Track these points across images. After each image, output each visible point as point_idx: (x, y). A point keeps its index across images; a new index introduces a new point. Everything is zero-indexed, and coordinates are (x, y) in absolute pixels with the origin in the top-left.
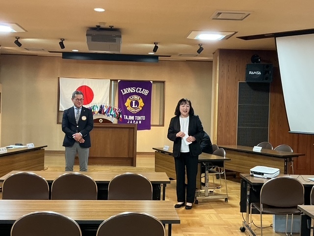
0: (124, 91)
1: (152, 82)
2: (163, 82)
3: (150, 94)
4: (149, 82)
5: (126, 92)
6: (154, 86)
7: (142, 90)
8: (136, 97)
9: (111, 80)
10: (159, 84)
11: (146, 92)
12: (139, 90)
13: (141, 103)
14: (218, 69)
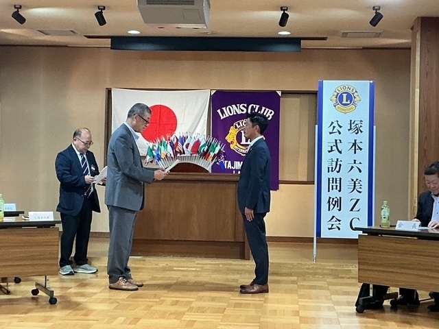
0: (223, 112)
1: (279, 93)
4: (275, 92)
7: (260, 109)
11: (269, 113)
12: (253, 109)
14: (418, 59)
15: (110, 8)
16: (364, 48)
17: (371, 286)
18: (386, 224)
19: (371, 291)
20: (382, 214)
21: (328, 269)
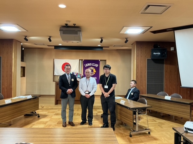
0: (86, 65)
1: (100, 60)
2: (105, 60)
3: (99, 66)
4: (98, 61)
5: (87, 66)
6: (101, 63)
7: (95, 64)
8: (92, 68)
9: (80, 60)
10: (103, 62)
11: (97, 65)
12: (93, 64)
13: (95, 71)
15: (52, 37)
16: (117, 50)
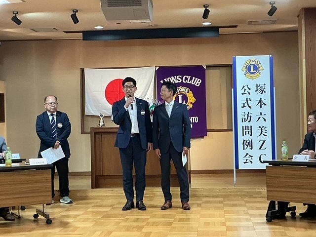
1: (205, 67)
3: (203, 84)
12: (186, 79)
14: (304, 38)
15: (81, 11)
16: (264, 32)
17: (276, 202)
18: (286, 158)
19: (277, 206)
20: (283, 150)
21: (245, 192)
